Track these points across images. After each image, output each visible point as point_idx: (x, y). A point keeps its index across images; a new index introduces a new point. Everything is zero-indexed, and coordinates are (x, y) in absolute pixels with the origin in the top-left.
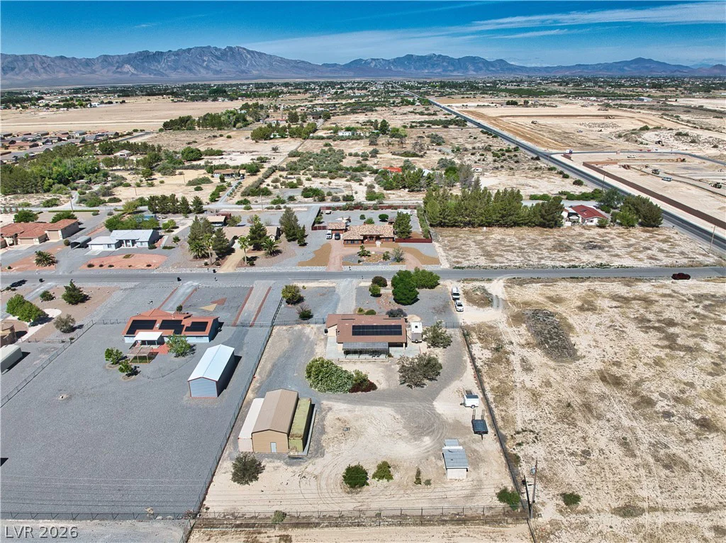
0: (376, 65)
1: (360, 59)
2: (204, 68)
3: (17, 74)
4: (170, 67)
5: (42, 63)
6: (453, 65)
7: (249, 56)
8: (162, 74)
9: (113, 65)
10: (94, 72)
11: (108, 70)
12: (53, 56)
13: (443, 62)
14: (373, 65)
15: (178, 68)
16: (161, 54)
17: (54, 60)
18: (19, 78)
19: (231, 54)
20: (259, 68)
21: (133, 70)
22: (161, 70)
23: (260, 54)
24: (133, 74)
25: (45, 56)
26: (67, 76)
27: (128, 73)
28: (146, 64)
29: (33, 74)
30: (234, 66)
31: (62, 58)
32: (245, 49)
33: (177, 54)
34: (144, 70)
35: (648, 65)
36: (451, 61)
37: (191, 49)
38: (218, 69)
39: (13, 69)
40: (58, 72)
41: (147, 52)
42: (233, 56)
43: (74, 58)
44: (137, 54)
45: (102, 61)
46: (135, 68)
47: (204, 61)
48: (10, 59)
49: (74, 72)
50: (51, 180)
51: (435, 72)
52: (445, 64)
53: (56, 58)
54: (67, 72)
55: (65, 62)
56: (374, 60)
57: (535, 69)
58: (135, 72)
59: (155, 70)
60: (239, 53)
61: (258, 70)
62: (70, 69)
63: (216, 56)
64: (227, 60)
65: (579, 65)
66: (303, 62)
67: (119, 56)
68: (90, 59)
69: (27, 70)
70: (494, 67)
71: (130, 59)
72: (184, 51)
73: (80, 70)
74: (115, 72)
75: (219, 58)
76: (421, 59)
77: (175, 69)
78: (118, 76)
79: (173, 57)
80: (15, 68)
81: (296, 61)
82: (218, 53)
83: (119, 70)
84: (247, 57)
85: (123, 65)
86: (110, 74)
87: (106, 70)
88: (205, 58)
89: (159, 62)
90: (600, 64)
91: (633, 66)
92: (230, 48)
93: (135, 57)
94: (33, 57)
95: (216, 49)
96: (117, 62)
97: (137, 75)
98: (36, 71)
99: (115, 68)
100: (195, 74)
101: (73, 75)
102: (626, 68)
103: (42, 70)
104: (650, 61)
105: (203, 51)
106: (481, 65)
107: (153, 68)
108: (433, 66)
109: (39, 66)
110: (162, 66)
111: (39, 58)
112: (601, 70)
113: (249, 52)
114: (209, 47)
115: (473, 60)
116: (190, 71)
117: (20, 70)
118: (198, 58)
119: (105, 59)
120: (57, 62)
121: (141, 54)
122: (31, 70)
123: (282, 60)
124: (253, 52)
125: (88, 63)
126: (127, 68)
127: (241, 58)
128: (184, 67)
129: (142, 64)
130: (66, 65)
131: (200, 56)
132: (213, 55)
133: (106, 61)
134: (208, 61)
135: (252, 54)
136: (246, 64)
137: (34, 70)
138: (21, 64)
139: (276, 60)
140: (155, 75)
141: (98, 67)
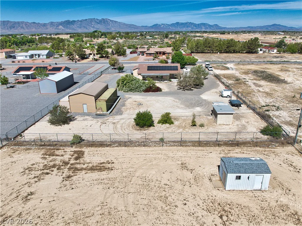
0: (163, 27)
1: (157, 24)
2: (92, 27)
3: (15, 29)
4: (78, 27)
5: (26, 25)
6: (196, 26)
7: (111, 22)
8: (75, 30)
9: (55, 26)
10: (47, 28)
12: (30, 22)
13: (192, 25)
14: (162, 26)
16: (75, 21)
18: (17, 31)
19: (104, 21)
20: (115, 28)
21: (63, 28)
22: (75, 28)
23: (116, 22)
24: (63, 30)
25: (27, 22)
26: (36, 30)
27: (61, 29)
29: (22, 29)
30: (104, 26)
31: (34, 23)
32: (109, 19)
33: (81, 21)
34: (67, 28)
35: (278, 27)
36: (195, 25)
37: (87, 19)
38: (98, 28)
39: (14, 27)
40: (32, 28)
41: (69, 20)
42: (104, 22)
43: (39, 23)
44: (65, 21)
45: (50, 24)
46: (64, 27)
48: (13, 23)
50: (10, 44)
51: (188, 29)
52: (192, 26)
53: (32, 23)
54: (36, 29)
55: (35, 25)
56: (163, 24)
57: (230, 28)
58: (64, 29)
60: (107, 21)
62: (37, 27)
63: (97, 22)
64: (101, 24)
65: (249, 27)
66: (133, 25)
67: (57, 22)
68: (45, 24)
69: (20, 28)
70: (213, 27)
71: (61, 24)
72: (84, 20)
73: (41, 28)
74: (56, 29)
75: (98, 23)
76: (182, 24)
77: (80, 28)
78: (57, 30)
79: (79, 23)
80: (15, 27)
81: (130, 24)
83: (57, 28)
84: (110, 23)
85: (59, 26)
86: (54, 29)
87: (52, 28)
88: (93, 23)
89: (74, 25)
90: (258, 26)
91: (272, 27)
92: (103, 19)
93: (64, 23)
94: (22, 22)
95: (97, 19)
96: (57, 25)
97: (65, 30)
98: (23, 28)
99: (56, 27)
100: (88, 30)
102: (269, 28)
103: (26, 28)
104: (279, 25)
105: (92, 20)
106: (207, 26)
107: (71, 27)
108: (187, 27)
111: (25, 23)
112: (258, 29)
113: (111, 21)
114: (94, 19)
115: (204, 24)
116: (87, 28)
117: (17, 28)
119: (52, 23)
120: (32, 24)
121: (66, 21)
122: (21, 28)
123: (124, 24)
124: (112, 21)
125: (45, 25)
126: (61, 27)
127: (107, 23)
128: (84, 27)
129: (67, 25)
130: (36, 26)
131: (91, 22)
132: (96, 22)
133: (52, 24)
134: (94, 24)
135: (112, 22)
136: (109, 26)
137: (22, 28)
138: (17, 25)
139: (122, 24)
140: (72, 30)
141: (49, 26)
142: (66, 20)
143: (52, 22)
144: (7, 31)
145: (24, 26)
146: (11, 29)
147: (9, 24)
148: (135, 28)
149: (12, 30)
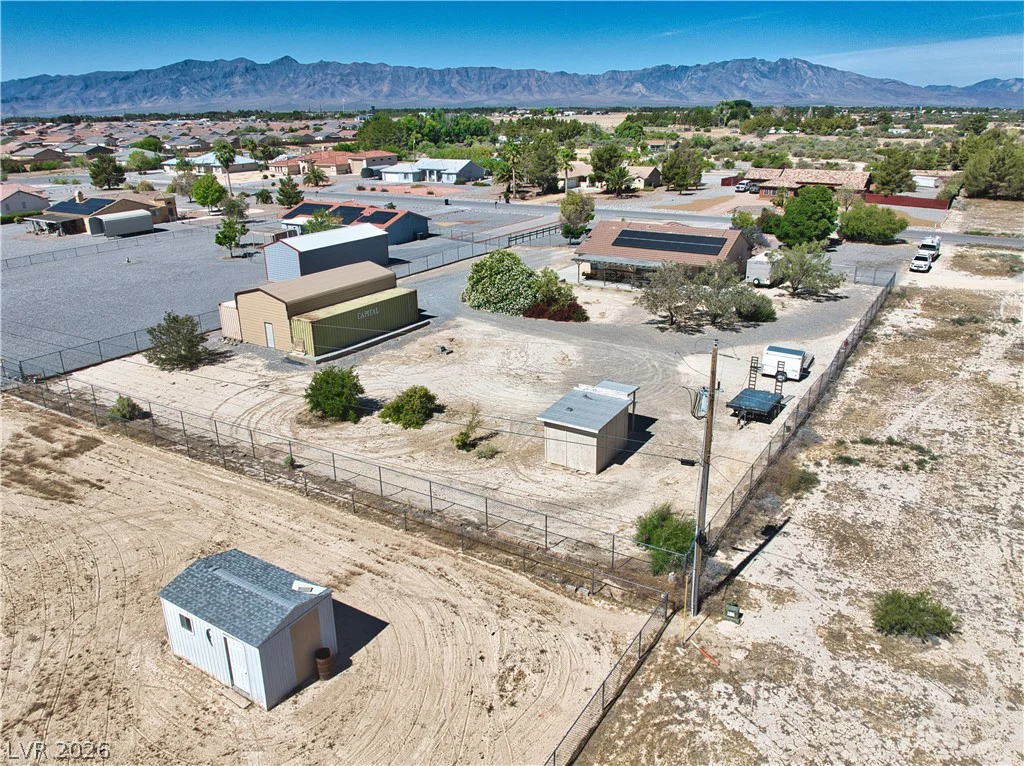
1: (996, 80)
2: (740, 88)
3: (508, 94)
4: (694, 88)
5: (538, 80)
7: (810, 72)
8: (680, 96)
9: (621, 84)
10: (596, 92)
11: (614, 90)
12: (551, 71)
14: (1015, 89)
15: (703, 89)
16: (685, 69)
17: (551, 76)
18: (510, 98)
19: (786, 69)
20: (822, 91)
21: (644, 91)
22: (681, 91)
23: (828, 70)
24: (643, 96)
25: (543, 72)
26: (563, 97)
27: (636, 94)
28: (662, 83)
30: (784, 87)
31: (562, 74)
32: (805, 62)
33: (706, 69)
34: (657, 90)
37: (727, 62)
38: (760, 91)
39: (505, 87)
40: (554, 91)
41: (668, 66)
42: (786, 72)
43: (576, 75)
44: (654, 69)
45: (609, 79)
46: (647, 88)
47: (743, 79)
48: (503, 75)
49: (572, 92)
53: (556, 74)
54: (564, 92)
55: (564, 79)
59: (673, 91)
60: (796, 69)
61: (819, 94)
62: (568, 88)
63: (761, 72)
64: (775, 79)
66: (894, 82)
67: (631, 72)
68: (594, 76)
69: (520, 88)
71: (643, 76)
72: (718, 65)
73: (580, 90)
74: (619, 94)
75: (765, 76)
77: (700, 90)
78: (624, 97)
79: (700, 74)
80: (507, 85)
81: (882, 81)
82: (764, 69)
83: (626, 90)
84: (806, 73)
85: (633, 84)
86: (615, 94)
87: (610, 90)
88: (745, 76)
89: (681, 81)
92: (784, 61)
93: (651, 74)
94: (530, 73)
95: (763, 62)
96: (627, 79)
97: (648, 97)
98: (530, 89)
99: (622, 87)
100: (725, 97)
101: (571, 95)
103: (537, 89)
105: (742, 65)
107: (671, 88)
109: (534, 83)
110: (682, 86)
111: (536, 74)
113: (811, 66)
114: (754, 59)
116: (720, 92)
117: (513, 88)
118: (735, 76)
119: (614, 75)
120: (556, 79)
121: (659, 69)
122: (524, 88)
123: (861, 79)
124: (817, 67)
125: (591, 81)
126: (638, 87)
127: (797, 77)
128: (714, 88)
129: (658, 82)
130: (564, 84)
131: (739, 72)
132: (757, 70)
133: (613, 78)
134: (749, 79)
135: (815, 70)
136: (802, 85)
137: (527, 88)
138: (514, 81)
139: (849, 80)
140: (672, 97)
141: (601, 86)
142: (660, 65)
143: (614, 72)
144: (485, 97)
145: (533, 82)
146: (495, 92)
147: (493, 78)
148: (897, 94)
149: (496, 96)
